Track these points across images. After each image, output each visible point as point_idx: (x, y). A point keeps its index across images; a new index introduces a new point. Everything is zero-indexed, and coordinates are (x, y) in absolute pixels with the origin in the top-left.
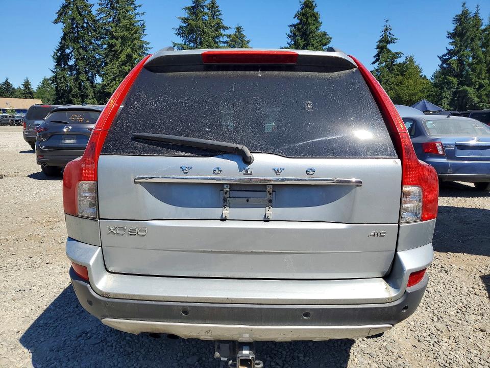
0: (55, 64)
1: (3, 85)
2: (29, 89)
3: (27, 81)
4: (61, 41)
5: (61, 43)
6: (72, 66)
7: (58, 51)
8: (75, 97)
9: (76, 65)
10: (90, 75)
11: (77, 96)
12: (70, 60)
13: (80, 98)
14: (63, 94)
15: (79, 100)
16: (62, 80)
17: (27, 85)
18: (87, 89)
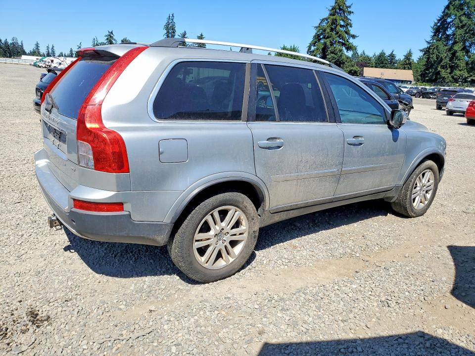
0: (432, 34)
1: (389, 57)
2: (409, 59)
3: (410, 52)
4: (445, 9)
5: (444, 12)
6: (449, 36)
7: (439, 20)
8: (443, 68)
9: (454, 34)
10: (467, 44)
11: (446, 67)
12: (449, 30)
13: (449, 69)
14: (432, 65)
15: (448, 71)
16: (435, 50)
17: (408, 56)
18: (459, 60)
